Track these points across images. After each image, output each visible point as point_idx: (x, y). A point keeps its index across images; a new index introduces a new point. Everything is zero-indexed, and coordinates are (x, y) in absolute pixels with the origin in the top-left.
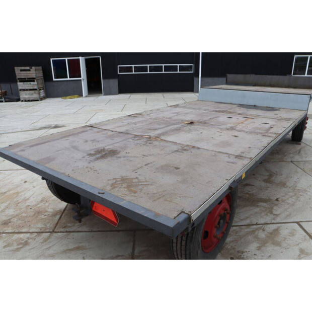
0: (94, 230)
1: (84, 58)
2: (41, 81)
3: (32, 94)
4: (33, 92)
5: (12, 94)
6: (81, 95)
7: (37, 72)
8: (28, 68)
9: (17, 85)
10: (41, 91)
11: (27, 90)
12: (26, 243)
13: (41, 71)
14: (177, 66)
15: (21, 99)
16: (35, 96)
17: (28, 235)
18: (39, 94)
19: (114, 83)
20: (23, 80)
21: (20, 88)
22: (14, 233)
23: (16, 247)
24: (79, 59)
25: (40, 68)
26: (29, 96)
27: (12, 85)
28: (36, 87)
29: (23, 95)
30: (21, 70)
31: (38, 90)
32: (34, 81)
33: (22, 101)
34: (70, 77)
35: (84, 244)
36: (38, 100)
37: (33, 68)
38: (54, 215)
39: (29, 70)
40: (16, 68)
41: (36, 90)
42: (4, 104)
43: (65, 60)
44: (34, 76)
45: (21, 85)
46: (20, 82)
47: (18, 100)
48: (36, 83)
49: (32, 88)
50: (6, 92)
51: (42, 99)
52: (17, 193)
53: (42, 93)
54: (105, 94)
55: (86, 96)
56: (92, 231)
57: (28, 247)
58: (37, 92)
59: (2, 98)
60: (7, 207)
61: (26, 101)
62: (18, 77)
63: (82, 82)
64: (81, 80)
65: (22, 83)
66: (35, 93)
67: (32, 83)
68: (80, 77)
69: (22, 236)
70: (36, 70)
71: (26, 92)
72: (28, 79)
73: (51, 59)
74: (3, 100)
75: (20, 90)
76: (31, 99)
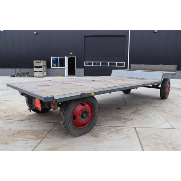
0: (40, 121)
1: (68, 57)
2: (45, 68)
3: (40, 74)
4: (40, 73)
5: (31, 73)
6: (64, 76)
7: (44, 63)
8: (40, 61)
9: (34, 70)
10: (44, 73)
11: (38, 72)
12: (12, 123)
13: (46, 63)
14: (116, 63)
15: (34, 76)
16: (41, 75)
17: (14, 121)
18: (43, 74)
19: (82, 70)
20: (36, 67)
21: (35, 70)
22: (9, 119)
23: (7, 123)
24: (64, 58)
25: (46, 61)
26: (38, 75)
27: (32, 69)
28: (42, 71)
29: (36, 74)
30: (36, 62)
31: (43, 72)
32: (42, 67)
33: (35, 77)
34: (60, 67)
35: (33, 125)
36: (42, 77)
37: (42, 61)
38: (27, 116)
39: (40, 62)
40: (34, 61)
41: (42, 72)
42: (26, 78)
43: (58, 58)
44: (42, 65)
45: (35, 69)
46: (35, 67)
47: (33, 77)
48: (42, 68)
49: (40, 71)
50: (28, 72)
51: (44, 77)
52: (16, 108)
53: (45, 74)
54: (77, 76)
55: (67, 77)
56: (39, 122)
57: (11, 124)
58: (42, 73)
59: (26, 75)
60: (10, 112)
61: (37, 77)
62: (34, 65)
63: (65, 69)
64: (65, 68)
65: (36, 68)
66: (41, 73)
67: (40, 68)
68: (64, 67)
69: (11, 121)
70: (43, 62)
71: (37, 72)
72: (39, 66)
73: (52, 57)
74: (26, 76)
75: (35, 72)
76: (39, 76)
